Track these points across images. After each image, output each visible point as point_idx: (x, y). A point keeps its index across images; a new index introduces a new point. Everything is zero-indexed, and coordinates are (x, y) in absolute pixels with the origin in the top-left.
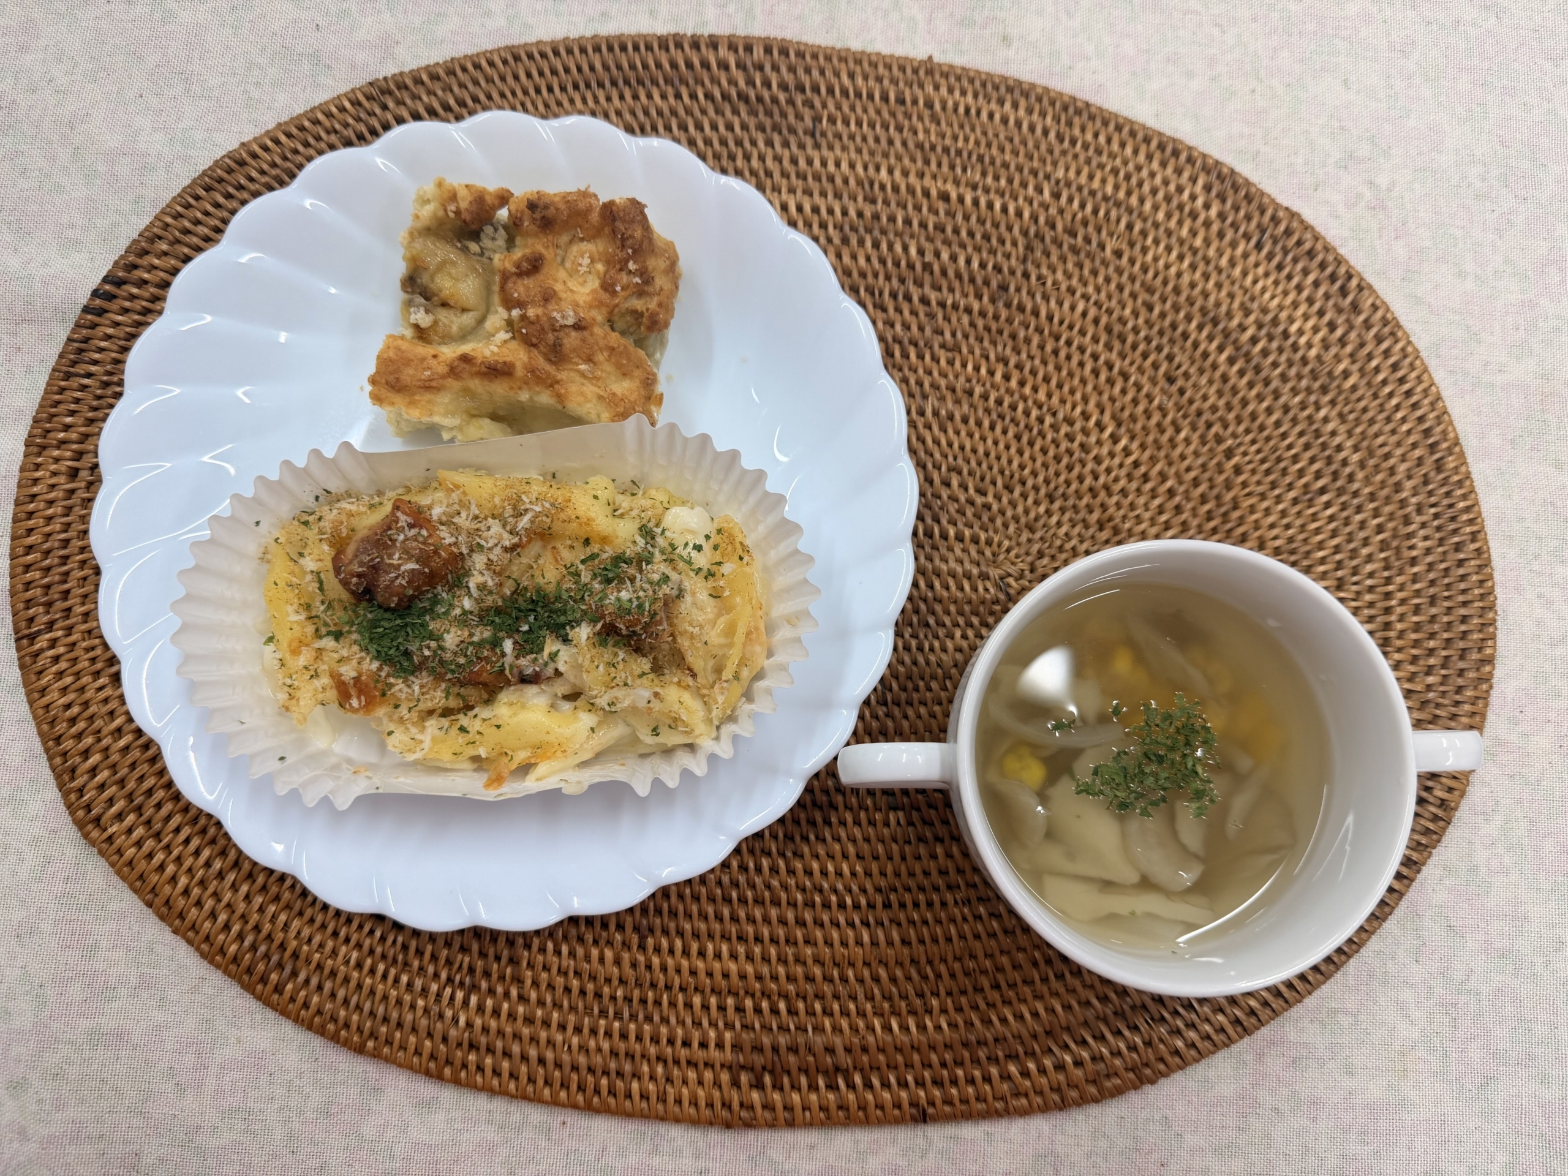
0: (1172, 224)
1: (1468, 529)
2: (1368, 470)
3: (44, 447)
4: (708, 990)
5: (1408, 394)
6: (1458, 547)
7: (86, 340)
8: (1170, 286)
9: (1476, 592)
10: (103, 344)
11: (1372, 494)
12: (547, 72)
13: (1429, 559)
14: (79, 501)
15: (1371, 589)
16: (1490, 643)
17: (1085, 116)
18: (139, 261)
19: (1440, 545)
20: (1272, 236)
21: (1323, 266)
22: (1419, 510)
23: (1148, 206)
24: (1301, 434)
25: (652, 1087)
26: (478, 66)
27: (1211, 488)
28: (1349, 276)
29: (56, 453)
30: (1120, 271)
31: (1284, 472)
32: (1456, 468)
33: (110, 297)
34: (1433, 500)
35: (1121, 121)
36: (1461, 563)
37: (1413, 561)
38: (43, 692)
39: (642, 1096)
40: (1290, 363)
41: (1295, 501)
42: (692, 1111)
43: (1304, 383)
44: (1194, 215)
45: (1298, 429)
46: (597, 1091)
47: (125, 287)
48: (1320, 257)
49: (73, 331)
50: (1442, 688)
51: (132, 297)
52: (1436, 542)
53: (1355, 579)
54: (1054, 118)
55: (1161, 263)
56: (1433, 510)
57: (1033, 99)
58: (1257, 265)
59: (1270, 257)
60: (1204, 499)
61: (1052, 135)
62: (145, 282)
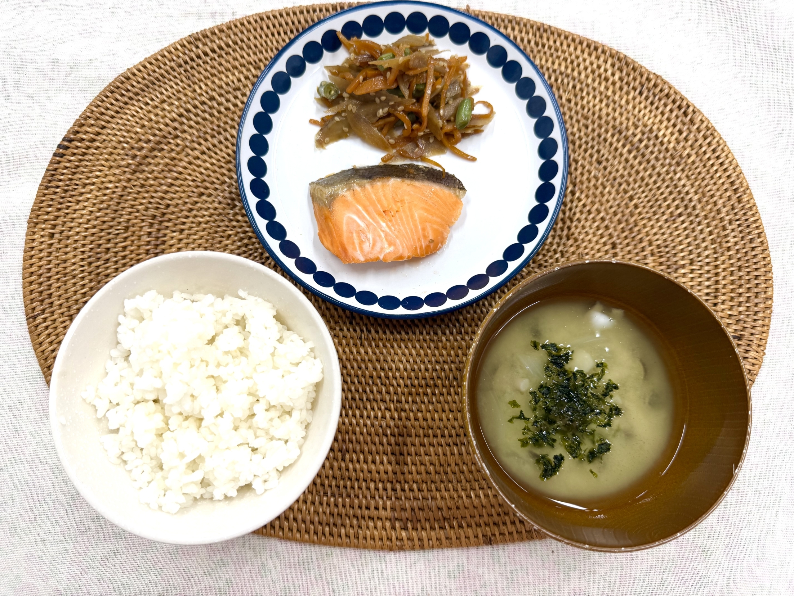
0: (596, 84)
1: (756, 232)
2: (703, 204)
3: (37, 224)
4: (377, 480)
5: (722, 164)
6: (751, 241)
7: (55, 170)
8: (596, 116)
9: (762, 263)
10: (65, 171)
11: (705, 216)
12: (277, 25)
13: (737, 247)
14: (55, 249)
15: (708, 264)
16: (770, 289)
17: (549, 32)
18: (80, 129)
19: (742, 240)
20: (647, 88)
21: (674, 102)
22: (730, 223)
23: (583, 76)
24: (667, 187)
25: (351, 531)
26: (242, 24)
27: (623, 216)
28: (688, 106)
29: (43, 226)
30: (570, 109)
31: (660, 206)
32: (748, 201)
33: (67, 148)
34: (737, 217)
35: (567, 34)
36: (753, 249)
37: (729, 249)
38: (41, 344)
39: (346, 536)
40: (660, 152)
41: (666, 221)
42: (372, 542)
43: (668, 161)
44: (607, 79)
45: (666, 184)
46: (324, 534)
47: (73, 143)
48: (673, 97)
49: (49, 166)
50: (747, 313)
51: (77, 147)
52: (740, 239)
53: (700, 259)
54: (533, 34)
55: (591, 104)
56: (738, 223)
57: (522, 25)
58: (640, 103)
59: (647, 98)
60: (620, 222)
61: (532, 43)
62: (83, 140)
